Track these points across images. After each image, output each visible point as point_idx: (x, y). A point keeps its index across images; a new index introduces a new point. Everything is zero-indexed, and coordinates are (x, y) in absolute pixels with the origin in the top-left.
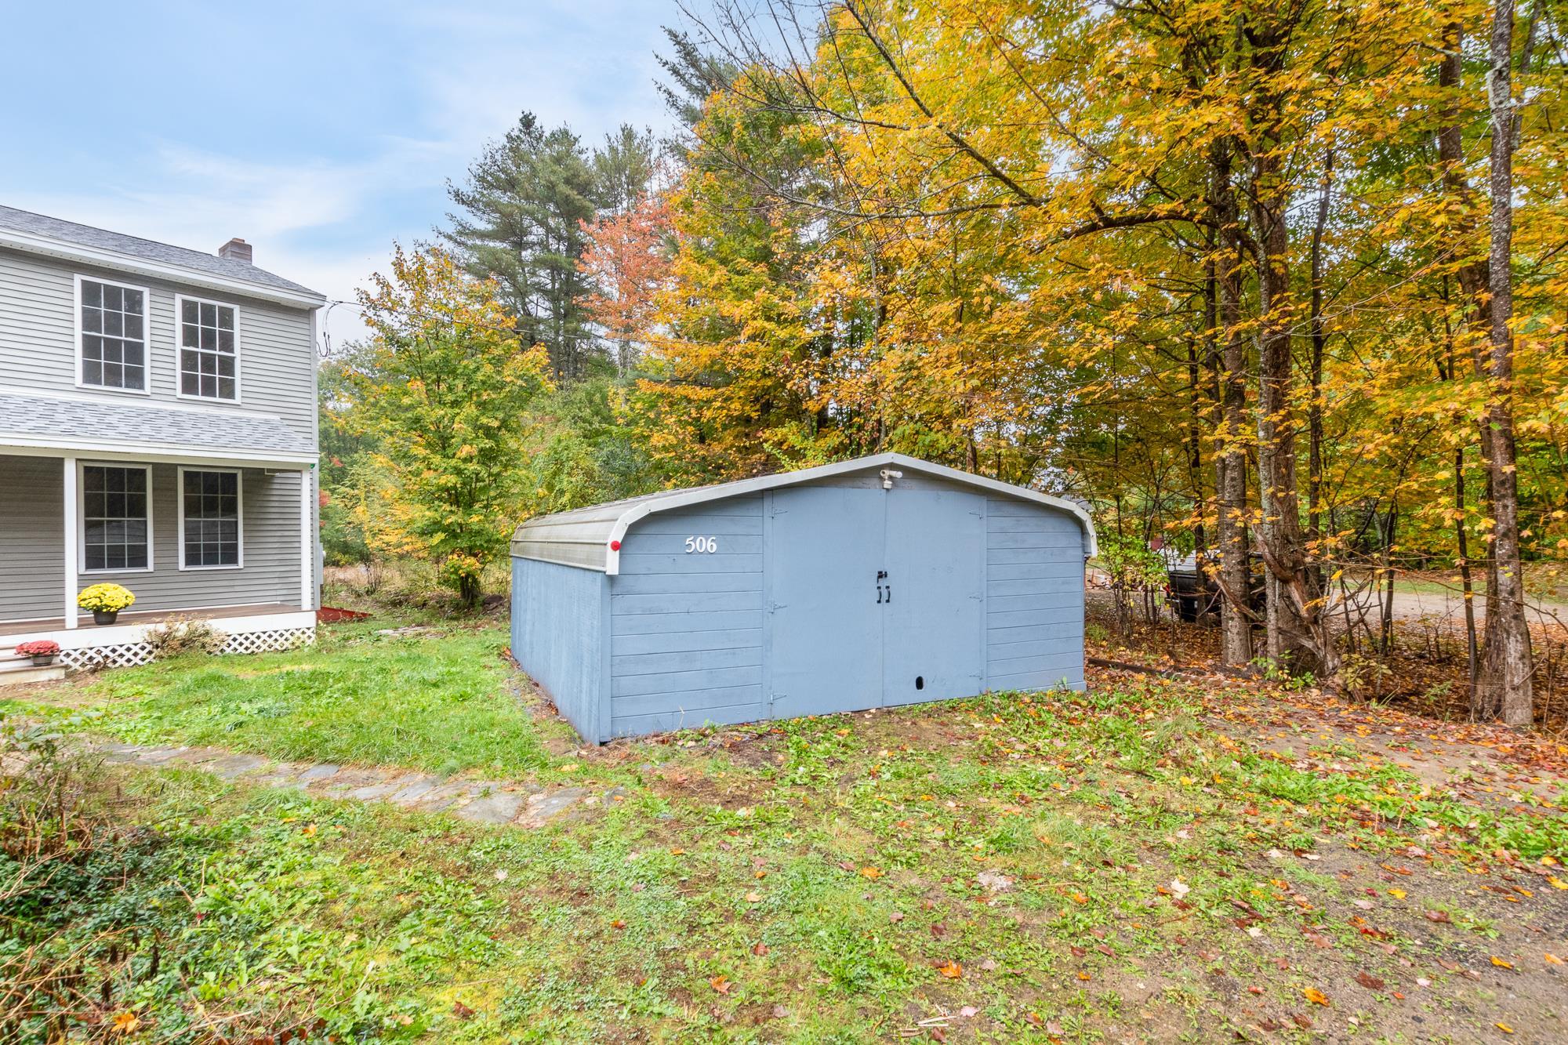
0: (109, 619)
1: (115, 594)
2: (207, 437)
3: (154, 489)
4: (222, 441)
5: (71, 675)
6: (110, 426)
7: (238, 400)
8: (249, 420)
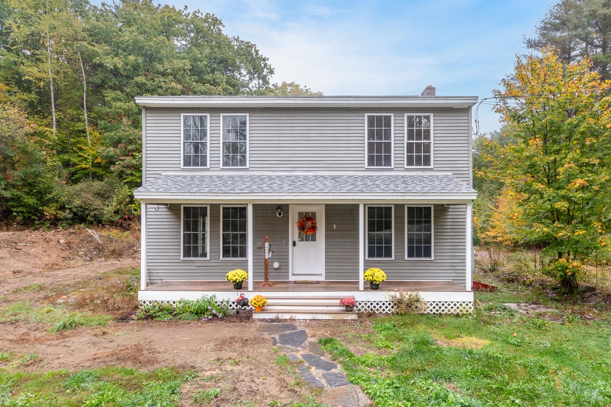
0: (375, 287)
1: (379, 274)
2: (418, 188)
3: (395, 217)
4: (426, 189)
5: (360, 315)
6: (378, 186)
7: (432, 166)
8: (437, 176)
